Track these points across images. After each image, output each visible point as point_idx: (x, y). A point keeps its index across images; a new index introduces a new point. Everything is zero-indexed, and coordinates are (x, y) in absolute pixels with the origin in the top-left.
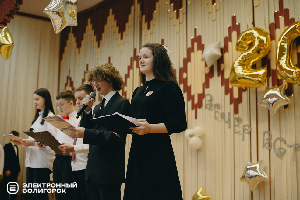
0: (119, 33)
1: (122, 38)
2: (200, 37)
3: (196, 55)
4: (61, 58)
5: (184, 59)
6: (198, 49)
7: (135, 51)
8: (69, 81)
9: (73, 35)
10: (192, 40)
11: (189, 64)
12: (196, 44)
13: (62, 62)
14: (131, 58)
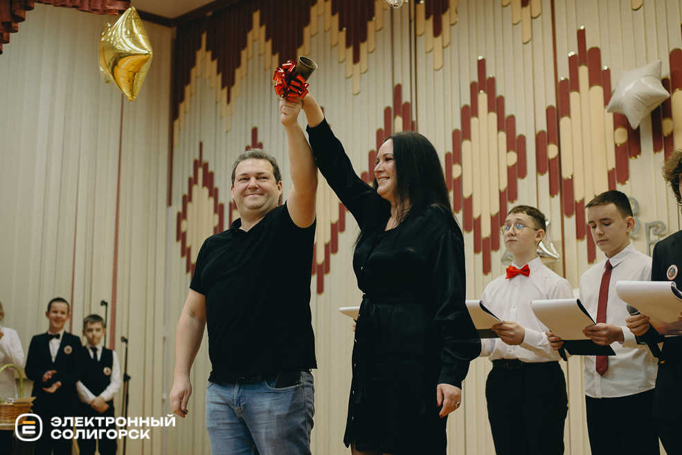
0: (348, 46)
1: (356, 59)
2: (596, 52)
3: (587, 99)
4: (174, 114)
5: (549, 111)
6: (592, 83)
7: (397, 91)
8: (200, 171)
9: (209, 54)
10: (571, 59)
11: (564, 121)
12: (583, 71)
13: (176, 123)
14: (387, 111)
